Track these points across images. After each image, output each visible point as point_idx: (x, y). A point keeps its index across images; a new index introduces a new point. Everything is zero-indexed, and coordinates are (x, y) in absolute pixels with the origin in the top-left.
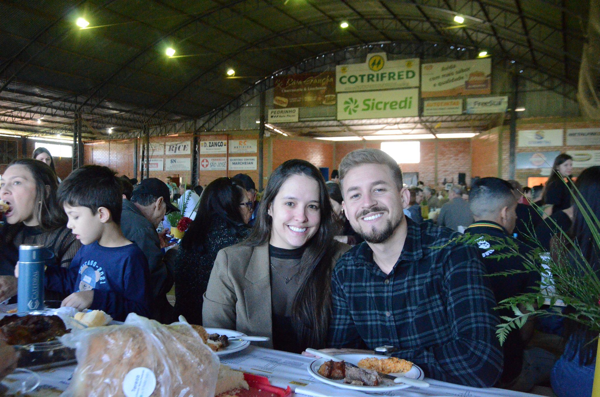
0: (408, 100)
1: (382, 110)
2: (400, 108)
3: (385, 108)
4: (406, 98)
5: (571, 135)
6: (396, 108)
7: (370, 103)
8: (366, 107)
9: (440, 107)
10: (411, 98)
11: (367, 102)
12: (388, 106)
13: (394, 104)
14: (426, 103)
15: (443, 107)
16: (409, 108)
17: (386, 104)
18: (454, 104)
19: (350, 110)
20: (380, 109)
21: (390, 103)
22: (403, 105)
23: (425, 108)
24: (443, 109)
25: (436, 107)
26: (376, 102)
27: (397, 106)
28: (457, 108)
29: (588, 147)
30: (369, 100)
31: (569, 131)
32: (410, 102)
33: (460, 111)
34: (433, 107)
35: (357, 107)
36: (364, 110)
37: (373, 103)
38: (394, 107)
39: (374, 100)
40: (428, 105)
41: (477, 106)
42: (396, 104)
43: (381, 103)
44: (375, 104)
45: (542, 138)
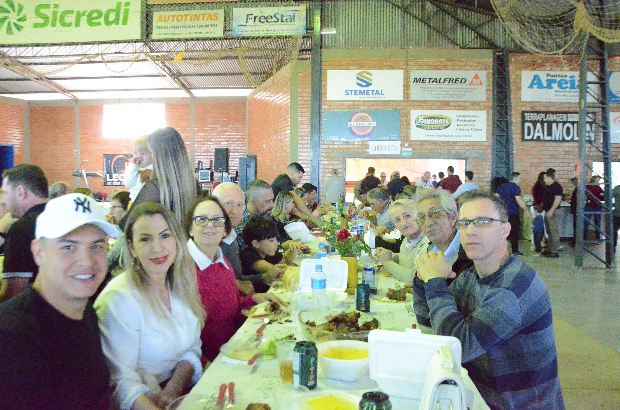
0: (123, 8)
1: (72, 27)
2: (108, 23)
3: (77, 24)
4: (119, 4)
5: (416, 81)
6: (99, 24)
7: (48, 12)
8: (41, 21)
9: (182, 23)
10: (128, 4)
11: (43, 11)
12: (84, 19)
13: (95, 15)
14: (156, 15)
15: (188, 23)
16: (125, 22)
17: (79, 15)
18: (210, 18)
19: (9, 24)
20: (70, 25)
21: (87, 14)
22: (112, 17)
23: (155, 24)
24: (187, 27)
25: (175, 23)
26: (60, 10)
27: (102, 20)
28: (215, 26)
29: (445, 105)
30: (47, 6)
31: (415, 74)
32: (126, 12)
33: (219, 32)
34: (169, 24)
35: (22, 19)
36: (36, 25)
37: (55, 13)
38: (94, 21)
39: (56, 6)
40: (160, 19)
41: (251, 22)
42: (100, 16)
43: (72, 12)
44: (59, 14)
45: (369, 84)
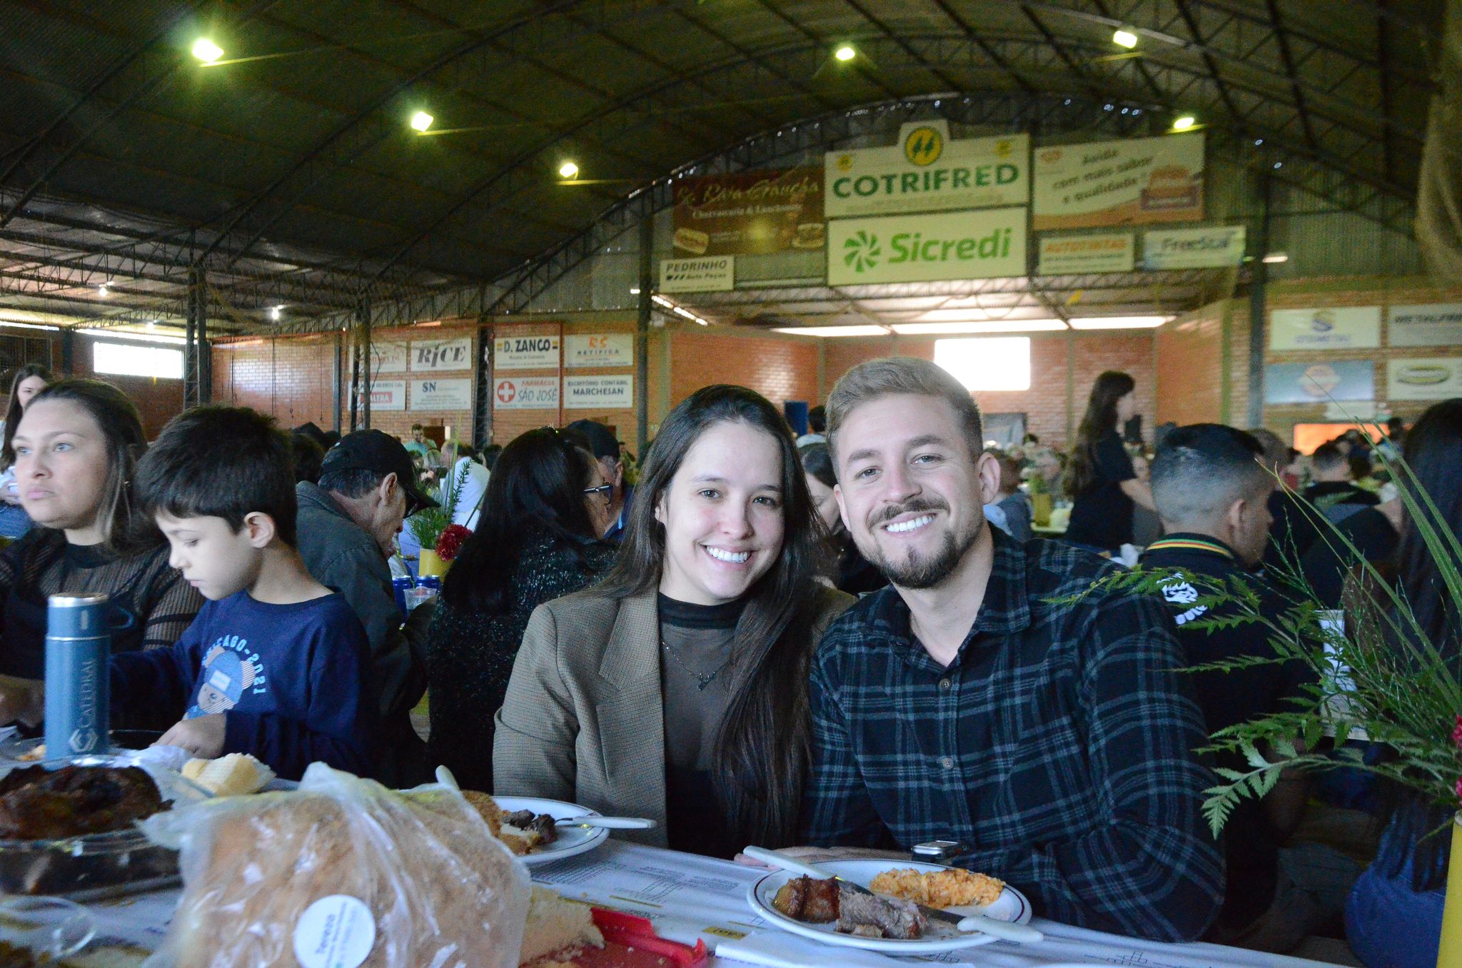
0: (1002, 236)
1: (938, 262)
2: (983, 255)
3: (944, 258)
4: (997, 232)
5: (1400, 320)
6: (971, 257)
7: (908, 244)
8: (898, 254)
9: (1079, 253)
10: (1008, 231)
11: (901, 242)
12: (952, 251)
13: (967, 245)
14: (1045, 243)
15: (1085, 253)
16: (1005, 254)
17: (946, 246)
18: (1114, 245)
19: (859, 260)
20: (932, 259)
21: (956, 244)
22: (988, 247)
23: (1044, 255)
24: (1086, 258)
25: (1068, 254)
26: (923, 241)
27: (975, 251)
28: (1120, 256)
29: (1442, 351)
30: (907, 236)
31: (1396, 311)
32: (1007, 242)
33: (1127, 263)
34: (1062, 254)
35: (876, 253)
36: (892, 260)
37: (916, 245)
38: (967, 253)
39: (918, 236)
40: (1049, 249)
41: (1169, 250)
42: (972, 247)
43: (936, 243)
44: (921, 247)
45: (1329, 328)
